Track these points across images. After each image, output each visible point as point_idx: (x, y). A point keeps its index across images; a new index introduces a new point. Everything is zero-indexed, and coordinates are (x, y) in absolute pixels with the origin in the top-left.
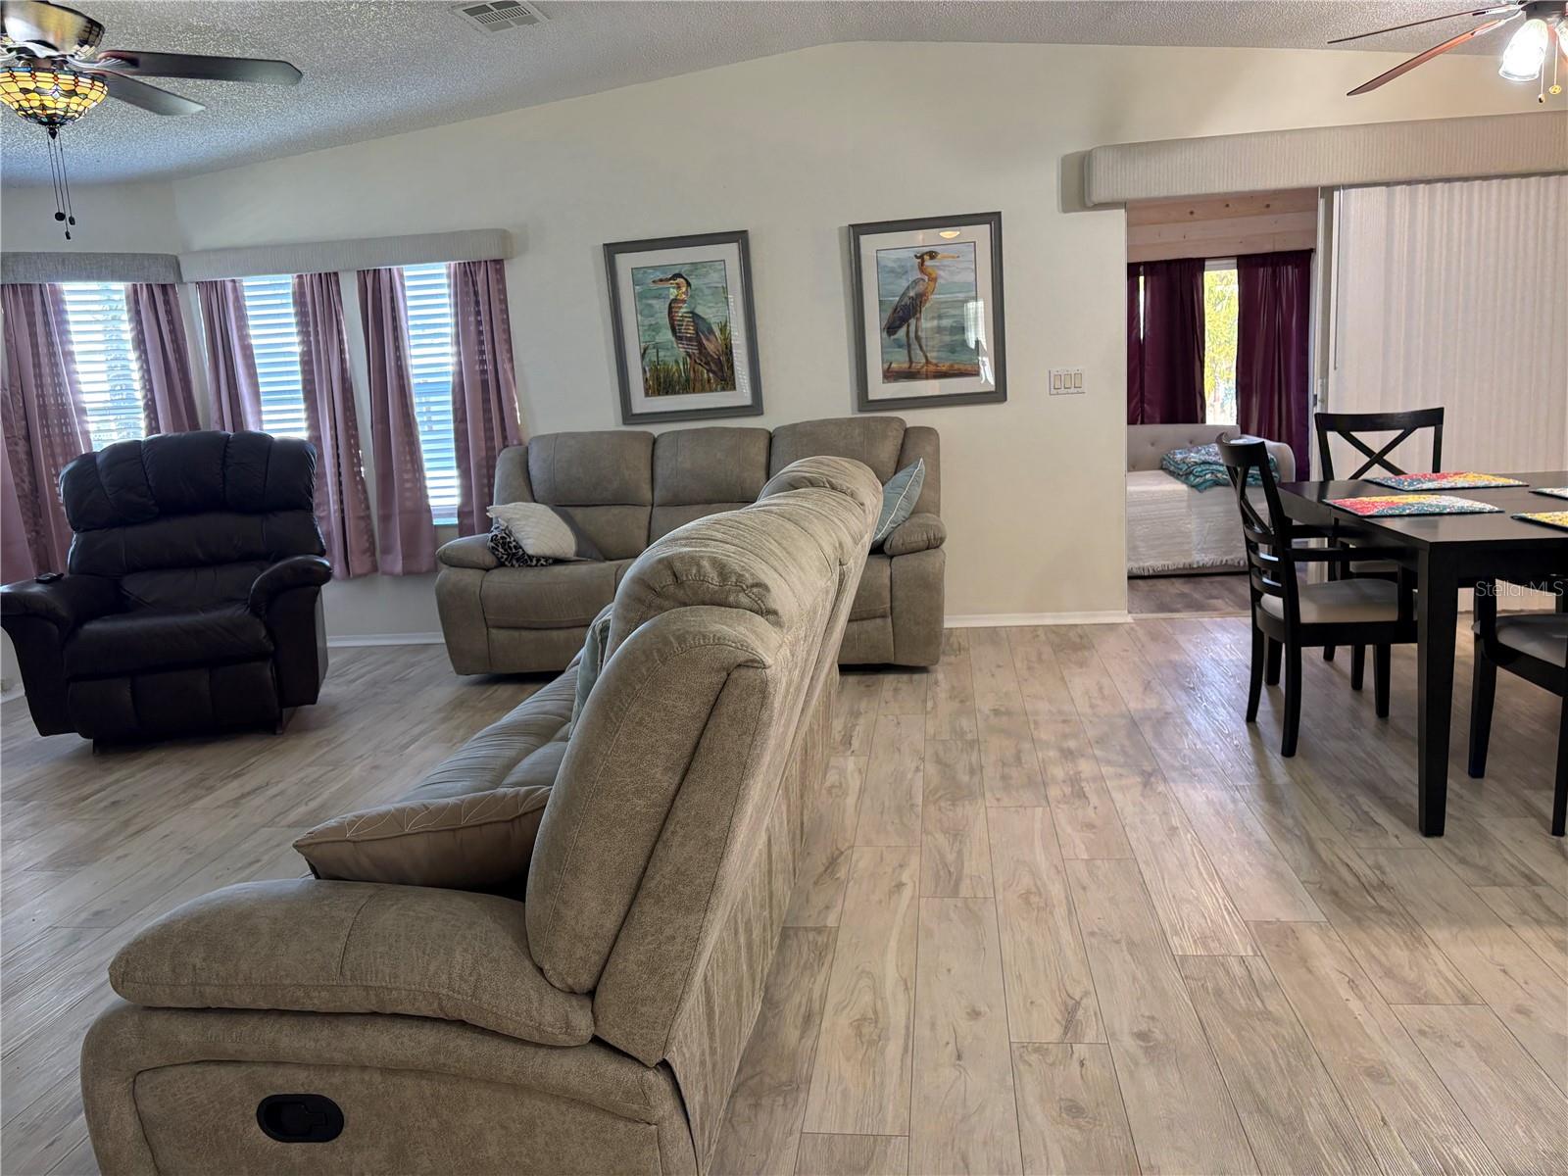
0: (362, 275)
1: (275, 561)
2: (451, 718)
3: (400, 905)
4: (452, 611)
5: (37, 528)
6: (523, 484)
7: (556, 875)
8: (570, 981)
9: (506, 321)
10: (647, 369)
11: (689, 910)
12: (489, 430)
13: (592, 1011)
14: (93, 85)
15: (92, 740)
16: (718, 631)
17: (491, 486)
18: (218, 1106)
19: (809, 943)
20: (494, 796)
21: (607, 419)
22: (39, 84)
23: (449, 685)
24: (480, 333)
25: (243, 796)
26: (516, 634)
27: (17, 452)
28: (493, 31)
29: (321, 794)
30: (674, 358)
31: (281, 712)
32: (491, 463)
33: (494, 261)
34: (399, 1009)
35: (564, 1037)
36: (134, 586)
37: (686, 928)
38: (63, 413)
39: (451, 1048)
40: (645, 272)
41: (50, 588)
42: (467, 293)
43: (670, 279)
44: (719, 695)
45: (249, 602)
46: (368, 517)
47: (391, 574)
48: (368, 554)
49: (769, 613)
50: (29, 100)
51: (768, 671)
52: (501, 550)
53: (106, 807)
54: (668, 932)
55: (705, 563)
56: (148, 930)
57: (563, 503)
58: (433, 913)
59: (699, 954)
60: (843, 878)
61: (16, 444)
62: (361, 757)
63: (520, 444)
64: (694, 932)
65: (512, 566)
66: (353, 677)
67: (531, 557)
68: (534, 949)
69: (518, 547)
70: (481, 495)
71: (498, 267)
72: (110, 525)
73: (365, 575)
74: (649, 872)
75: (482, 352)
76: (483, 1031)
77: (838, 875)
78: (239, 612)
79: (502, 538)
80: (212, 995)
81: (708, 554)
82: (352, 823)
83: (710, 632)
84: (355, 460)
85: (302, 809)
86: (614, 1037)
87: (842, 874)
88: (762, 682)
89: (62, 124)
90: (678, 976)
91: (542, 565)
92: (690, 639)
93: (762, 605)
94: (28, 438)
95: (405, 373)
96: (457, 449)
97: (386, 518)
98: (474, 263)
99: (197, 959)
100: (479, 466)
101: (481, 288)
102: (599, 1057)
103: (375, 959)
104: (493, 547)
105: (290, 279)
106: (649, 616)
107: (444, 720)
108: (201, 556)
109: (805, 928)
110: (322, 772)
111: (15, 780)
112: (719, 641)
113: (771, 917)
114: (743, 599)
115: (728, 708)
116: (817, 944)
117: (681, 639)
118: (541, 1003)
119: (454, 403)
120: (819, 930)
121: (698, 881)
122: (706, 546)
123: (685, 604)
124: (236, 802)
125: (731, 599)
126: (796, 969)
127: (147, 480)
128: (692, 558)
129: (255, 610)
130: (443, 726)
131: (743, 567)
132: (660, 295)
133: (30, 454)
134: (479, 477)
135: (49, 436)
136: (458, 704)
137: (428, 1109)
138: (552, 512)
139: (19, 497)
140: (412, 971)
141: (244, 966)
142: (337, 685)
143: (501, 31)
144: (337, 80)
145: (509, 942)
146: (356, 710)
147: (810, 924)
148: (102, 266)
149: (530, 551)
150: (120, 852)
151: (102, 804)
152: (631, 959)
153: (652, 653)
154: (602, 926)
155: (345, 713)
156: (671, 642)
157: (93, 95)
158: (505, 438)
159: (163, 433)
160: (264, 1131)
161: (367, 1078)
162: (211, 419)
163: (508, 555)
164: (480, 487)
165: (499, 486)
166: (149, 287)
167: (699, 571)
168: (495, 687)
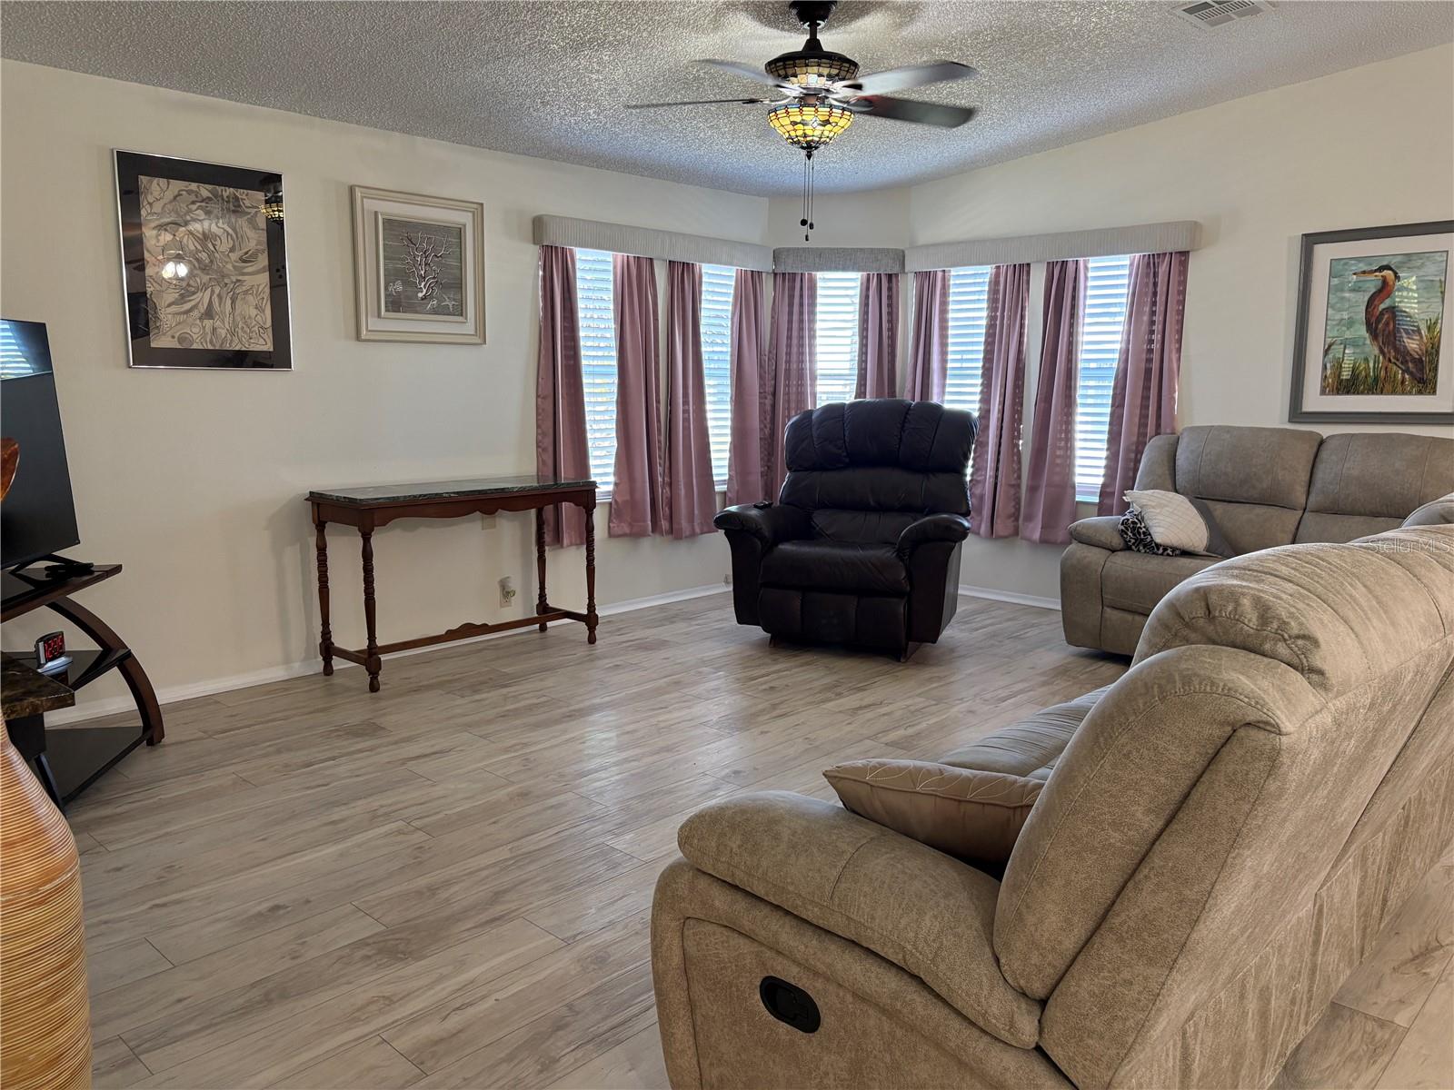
0: (1051, 266)
1: (927, 515)
2: (1052, 683)
3: (893, 855)
4: (1073, 584)
5: (769, 464)
6: (1167, 472)
7: (1024, 877)
8: (1022, 982)
9: (1181, 313)
10: (1328, 366)
11: (1151, 962)
12: (1144, 417)
13: (1039, 1021)
14: (843, 114)
15: (770, 635)
16: (1233, 681)
17: (1136, 470)
18: (734, 968)
19: (1365, 1032)
20: (1005, 779)
21: (1271, 413)
22: (804, 117)
23: (1058, 652)
24: (1153, 323)
25: (861, 708)
26: (1129, 617)
27: (765, 404)
28: (1212, 25)
29: (919, 723)
30: (1363, 356)
31: (907, 644)
32: (1140, 448)
33: (1180, 252)
34: (872, 947)
35: (1007, 1034)
36: (820, 519)
37: (1146, 978)
38: (801, 376)
39: (907, 999)
40: (1346, 264)
41: (762, 512)
42: (1147, 284)
43: (1376, 271)
44: (1219, 749)
45: (897, 546)
46: (1018, 486)
47: (1029, 540)
48: (1013, 519)
49: (1312, 672)
50: (795, 130)
51: (1284, 739)
52: (1130, 534)
53: (765, 690)
54: (1126, 974)
55: (1246, 602)
56: (709, 808)
57: (1203, 497)
58: (917, 872)
59: (1159, 1010)
60: (1433, 975)
61: (766, 398)
62: (961, 699)
63: (1173, 433)
64: (1154, 986)
65: (1139, 551)
66: (974, 625)
67: (1158, 546)
68: (996, 939)
69: (1147, 533)
70: (1124, 478)
71: (1183, 258)
72: (813, 468)
73: (1006, 537)
74: (1117, 907)
75: (1151, 342)
76: (938, 996)
77: (1428, 970)
78: (889, 554)
79: (1133, 522)
80: (740, 878)
81: (1252, 592)
82: (874, 768)
83: (1221, 680)
84: (1016, 434)
85: (901, 732)
86: (1057, 1054)
87: (1433, 970)
88: (1273, 749)
89: (816, 148)
90: (1131, 1023)
91: (1168, 555)
92: (1196, 682)
93: (1305, 661)
94: (774, 394)
95: (1074, 357)
96: (1110, 432)
97: (1033, 489)
98: (1159, 255)
99: (735, 843)
100: (1127, 450)
101: (1161, 278)
102: (1039, 1068)
103: (860, 895)
104: (1122, 530)
105: (988, 270)
106: (1173, 645)
107: (1044, 684)
108: (872, 503)
109: (1366, 1016)
110: (927, 704)
111: (716, 652)
112: (1229, 692)
113: (1310, 991)
114: (1282, 649)
115: (1228, 765)
116: (1374, 1037)
117: (1187, 681)
118: (990, 994)
119: (1115, 388)
120: (1382, 1024)
121: (1166, 936)
122: (1260, 581)
123: (1214, 643)
124: (856, 711)
125: (1267, 646)
126: (1339, 1055)
127: (844, 436)
128: (1232, 593)
129: (900, 553)
130: (1043, 689)
131: (1293, 613)
132: (1360, 287)
133: (774, 406)
134: (1126, 460)
135: (788, 394)
136: (1061, 672)
137: (884, 1043)
138: (1190, 504)
139: (761, 439)
140: (886, 918)
141: (764, 863)
142: (962, 630)
143: (1220, 26)
144: (1055, 89)
145: (977, 924)
146: (971, 656)
147: (1374, 1012)
148: (846, 259)
149: (1158, 540)
150: (765, 728)
151: (764, 687)
152: (1083, 986)
153: (1152, 688)
154: (1060, 943)
155: (963, 656)
156: (1175, 682)
157: (842, 122)
158: (1158, 425)
159: (868, 399)
160: (763, 1002)
161: (841, 994)
162: (906, 392)
163: (1136, 540)
164: (1126, 469)
165: (1142, 472)
166: (879, 276)
167: (1235, 609)
168: (1101, 663)
